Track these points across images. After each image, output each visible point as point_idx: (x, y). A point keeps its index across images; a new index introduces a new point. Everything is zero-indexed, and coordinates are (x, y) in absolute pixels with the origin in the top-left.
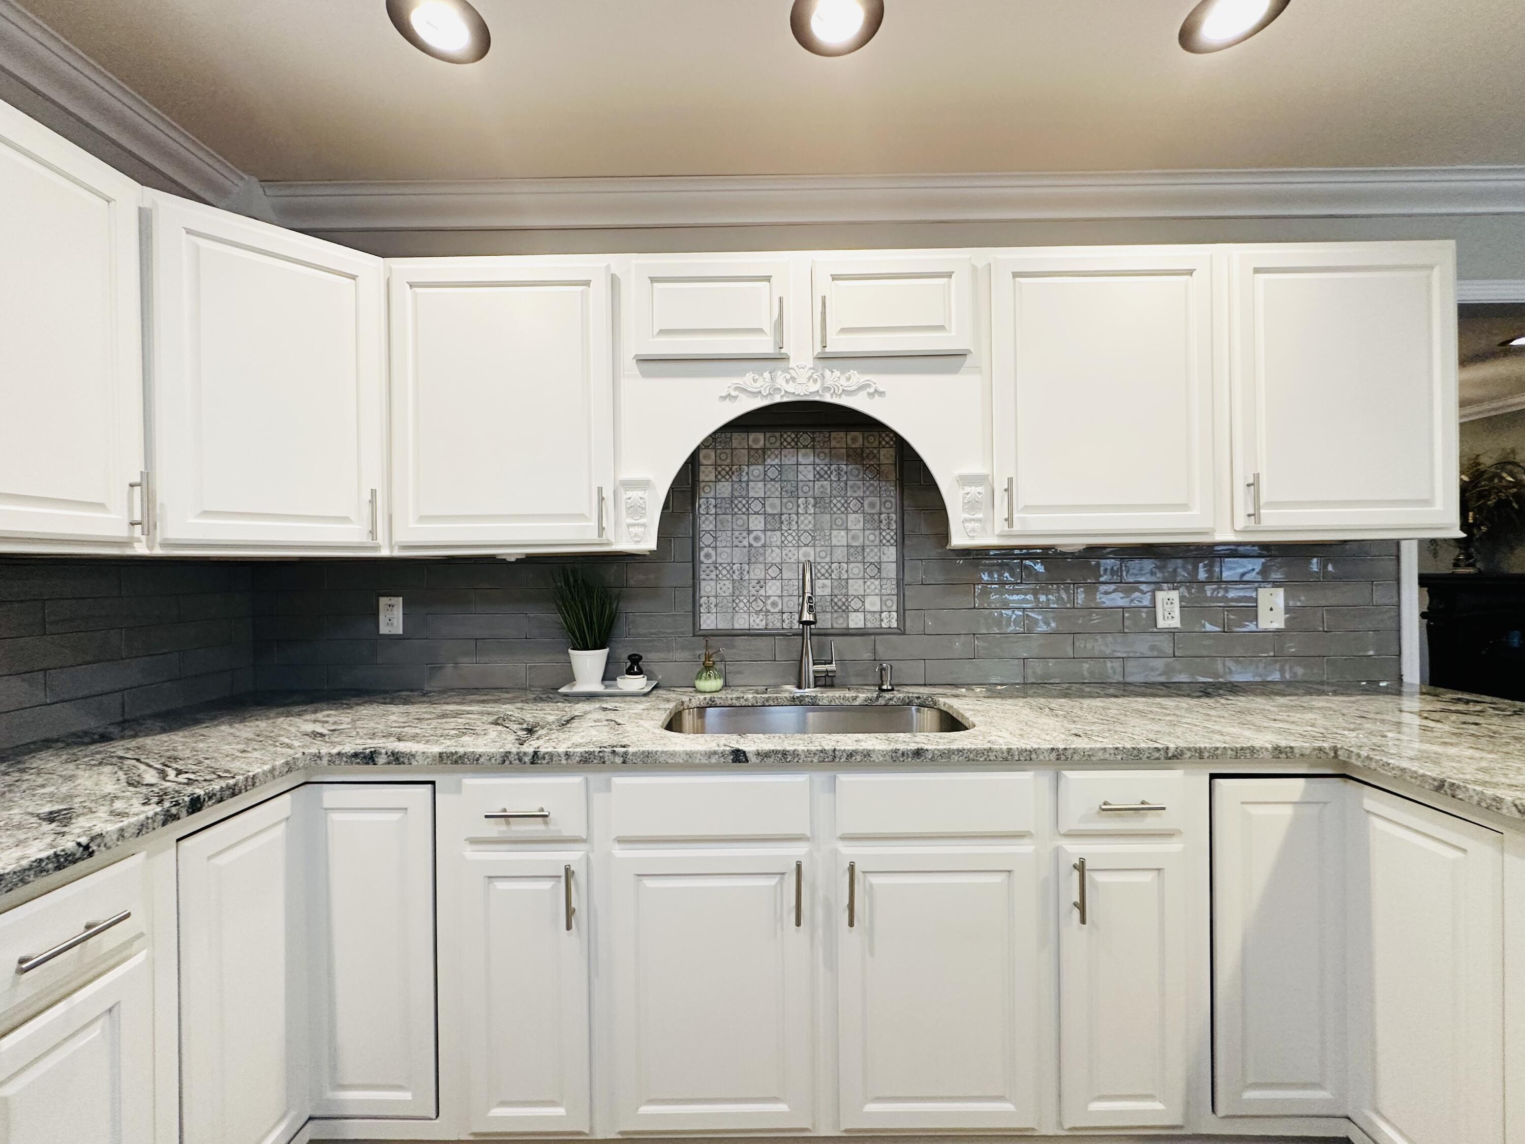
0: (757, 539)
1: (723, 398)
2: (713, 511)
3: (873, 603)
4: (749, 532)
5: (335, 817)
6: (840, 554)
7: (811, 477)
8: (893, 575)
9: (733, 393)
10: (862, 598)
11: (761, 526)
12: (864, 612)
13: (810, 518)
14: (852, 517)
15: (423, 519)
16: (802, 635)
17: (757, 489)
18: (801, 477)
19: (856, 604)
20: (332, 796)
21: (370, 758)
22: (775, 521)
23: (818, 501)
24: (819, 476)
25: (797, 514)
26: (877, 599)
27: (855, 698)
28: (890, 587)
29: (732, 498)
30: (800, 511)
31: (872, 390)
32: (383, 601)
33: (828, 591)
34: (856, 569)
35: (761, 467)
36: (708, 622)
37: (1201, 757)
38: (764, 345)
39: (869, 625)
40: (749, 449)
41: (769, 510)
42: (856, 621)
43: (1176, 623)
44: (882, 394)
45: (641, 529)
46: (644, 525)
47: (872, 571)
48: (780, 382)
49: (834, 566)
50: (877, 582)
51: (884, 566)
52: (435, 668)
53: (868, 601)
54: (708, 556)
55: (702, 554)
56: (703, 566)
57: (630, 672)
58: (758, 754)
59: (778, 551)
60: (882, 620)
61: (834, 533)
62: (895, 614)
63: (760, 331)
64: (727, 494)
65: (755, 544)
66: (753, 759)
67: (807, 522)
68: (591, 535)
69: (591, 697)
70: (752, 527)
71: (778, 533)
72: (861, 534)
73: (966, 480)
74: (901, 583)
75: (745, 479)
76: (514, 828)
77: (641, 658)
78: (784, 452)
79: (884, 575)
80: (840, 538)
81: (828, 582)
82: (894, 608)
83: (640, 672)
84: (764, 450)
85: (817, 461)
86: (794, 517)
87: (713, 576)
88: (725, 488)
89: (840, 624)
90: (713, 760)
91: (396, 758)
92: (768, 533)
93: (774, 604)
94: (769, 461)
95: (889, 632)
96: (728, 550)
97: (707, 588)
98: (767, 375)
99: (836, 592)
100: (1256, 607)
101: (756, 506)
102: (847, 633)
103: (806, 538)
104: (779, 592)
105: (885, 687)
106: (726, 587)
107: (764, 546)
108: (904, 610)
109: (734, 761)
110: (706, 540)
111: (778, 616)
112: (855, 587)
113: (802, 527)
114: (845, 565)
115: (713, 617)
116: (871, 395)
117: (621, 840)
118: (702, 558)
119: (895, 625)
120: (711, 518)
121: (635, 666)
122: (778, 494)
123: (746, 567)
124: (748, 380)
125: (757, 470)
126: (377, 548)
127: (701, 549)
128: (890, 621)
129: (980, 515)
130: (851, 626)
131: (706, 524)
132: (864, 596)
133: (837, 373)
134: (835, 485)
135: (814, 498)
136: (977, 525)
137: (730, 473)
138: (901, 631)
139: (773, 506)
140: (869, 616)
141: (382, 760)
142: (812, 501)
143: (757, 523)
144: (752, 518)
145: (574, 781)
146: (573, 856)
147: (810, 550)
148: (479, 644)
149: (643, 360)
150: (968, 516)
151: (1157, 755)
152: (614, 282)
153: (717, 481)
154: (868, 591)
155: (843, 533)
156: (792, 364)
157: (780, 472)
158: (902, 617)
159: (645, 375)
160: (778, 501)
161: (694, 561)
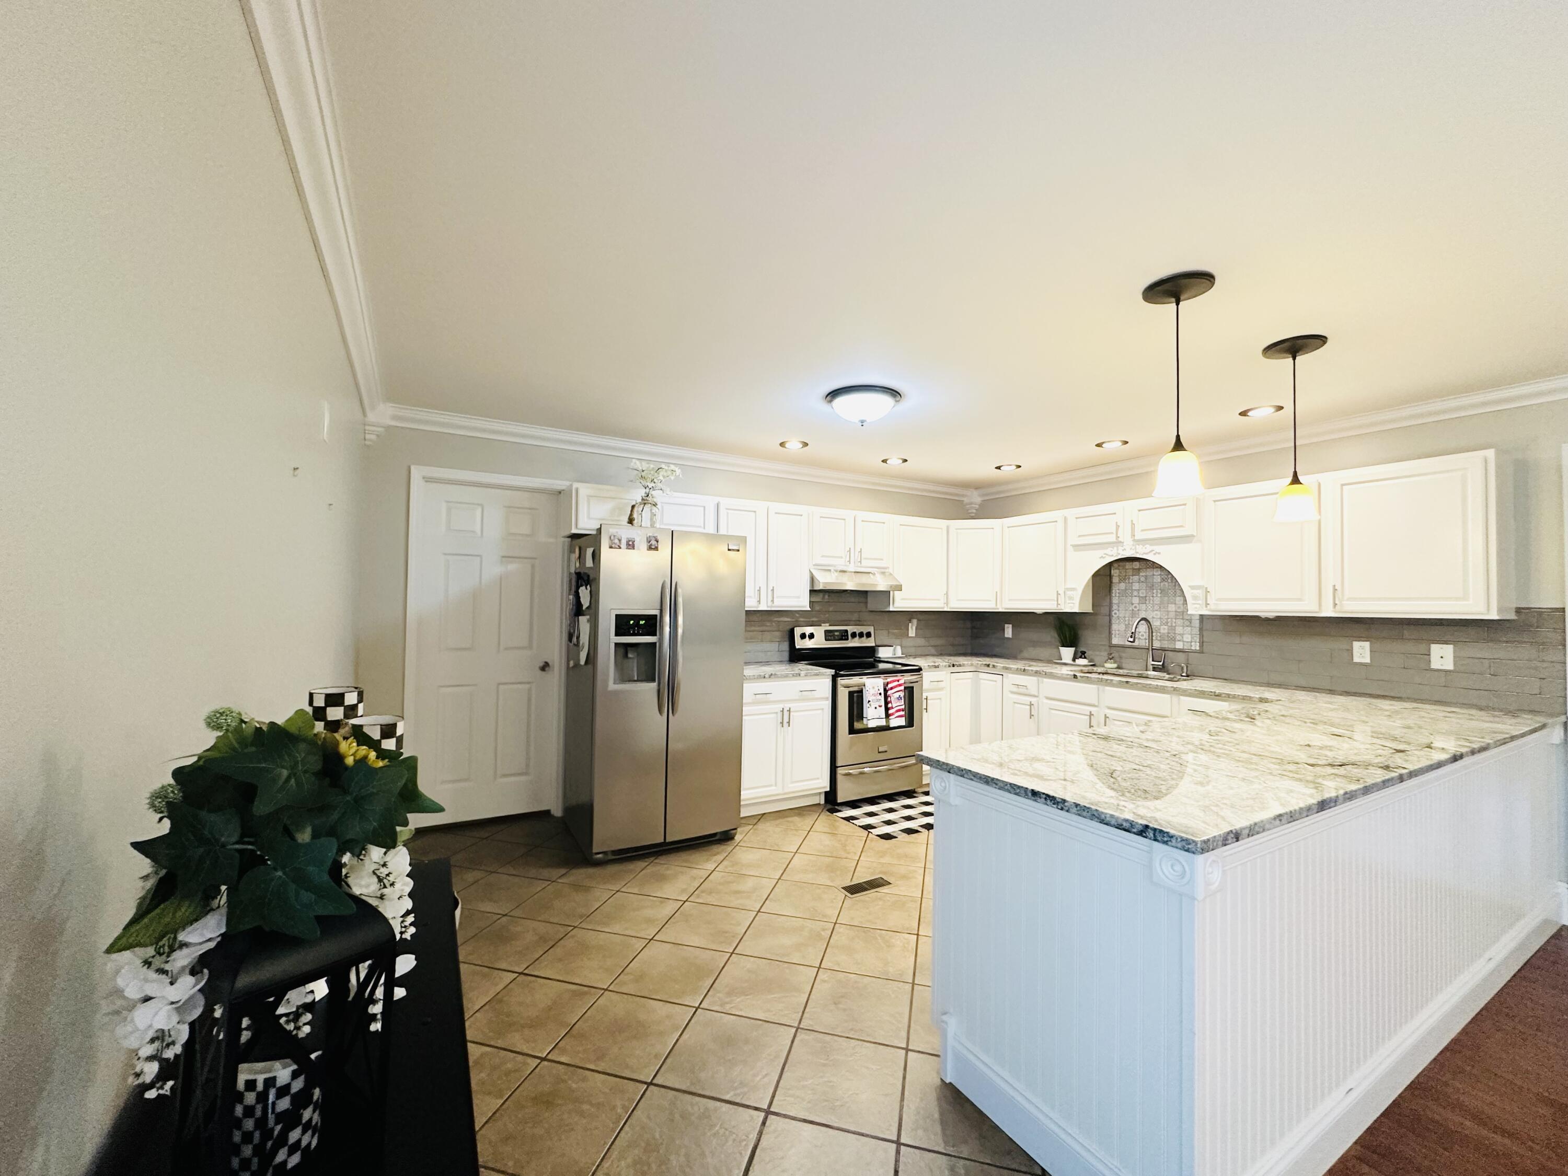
0: (1135, 607)
1: (1101, 558)
2: (1118, 595)
3: (1187, 638)
4: (1132, 604)
5: (982, 681)
6: (1172, 615)
7: (1159, 580)
8: (1198, 625)
9: (1104, 556)
10: (1182, 635)
11: (1138, 602)
12: (1183, 641)
13: (1159, 598)
14: (1178, 598)
15: (1010, 600)
16: (1148, 649)
17: (1136, 586)
18: (1155, 581)
19: (1178, 637)
20: (982, 675)
21: (988, 666)
22: (1143, 600)
23: (1162, 591)
24: (1163, 580)
25: (1153, 597)
26: (1190, 636)
27: (1164, 677)
28: (1196, 631)
29: (1126, 589)
30: (1154, 595)
31: (1154, 552)
32: (1006, 626)
33: (1166, 631)
34: (1179, 622)
35: (1138, 577)
36: (1115, 641)
37: (1229, 697)
38: (1112, 538)
39: (1185, 648)
40: (1134, 569)
41: (1141, 595)
42: (1179, 645)
43: (1367, 660)
44: (1159, 553)
45: (1072, 605)
46: (1073, 603)
47: (1187, 623)
48: (1120, 551)
49: (1169, 620)
50: (1189, 628)
51: (1193, 621)
52: (1021, 651)
53: (1184, 636)
54: (1115, 614)
55: (1113, 613)
56: (1114, 618)
57: (1081, 657)
58: (1080, 676)
59: (1144, 612)
60: (1191, 646)
61: (1170, 605)
62: (1198, 644)
63: (1112, 533)
64: (1123, 588)
65: (1135, 609)
66: (1079, 678)
67: (1157, 600)
68: (1055, 607)
69: (1065, 664)
70: (1133, 602)
71: (1144, 605)
72: (1182, 606)
73: (1192, 587)
74: (1201, 629)
75: (1131, 581)
76: (1020, 690)
77: (1085, 652)
78: (1148, 570)
79: (1192, 625)
80: (1172, 608)
81: (1166, 627)
82: (1198, 640)
83: (1085, 658)
84: (1139, 569)
85: (1162, 574)
86: (1151, 598)
87: (1117, 622)
88: (1122, 586)
89: (1171, 646)
90: (1068, 676)
91: (994, 666)
92: (1141, 605)
93: (1143, 635)
94: (1141, 574)
95: (1195, 652)
96: (1123, 612)
97: (1115, 627)
98: (1115, 548)
99: (1170, 632)
100: (1429, 655)
101: (1135, 593)
102: (1175, 650)
103: (1156, 607)
104: (1144, 630)
105: (1183, 674)
106: (1122, 627)
107: (1138, 610)
108: (1203, 642)
109: (1074, 678)
110: (1115, 607)
111: (1144, 641)
112: (1179, 630)
113: (1155, 602)
114: (1174, 620)
115: (1117, 639)
116: (1155, 554)
117: (1047, 698)
118: (1113, 615)
119: (1198, 648)
120: (1117, 598)
121: (1083, 655)
122: (1144, 588)
123: (1131, 619)
124: (1108, 551)
125: (1136, 578)
126: (998, 609)
127: (1113, 611)
128: (1196, 646)
129: (1200, 602)
130: (1177, 647)
131: (1115, 600)
132: (1183, 634)
133: (1141, 546)
134: (1170, 584)
135: (1160, 589)
136: (1198, 606)
137: (1125, 579)
138: (1201, 652)
139: (1143, 593)
140: (1185, 643)
141: (991, 666)
142: (1159, 591)
143: (1136, 600)
144: (1134, 598)
145: (1035, 679)
146: (1034, 700)
147: (1158, 613)
148: (1035, 644)
149: (1074, 546)
150: (1194, 602)
151: (1211, 694)
152: (1066, 519)
153: (1120, 583)
154: (1185, 632)
155: (1173, 605)
156: (1125, 544)
157: (1146, 579)
158: (1202, 645)
159: (1075, 551)
160: (1144, 591)
161: (1110, 615)
